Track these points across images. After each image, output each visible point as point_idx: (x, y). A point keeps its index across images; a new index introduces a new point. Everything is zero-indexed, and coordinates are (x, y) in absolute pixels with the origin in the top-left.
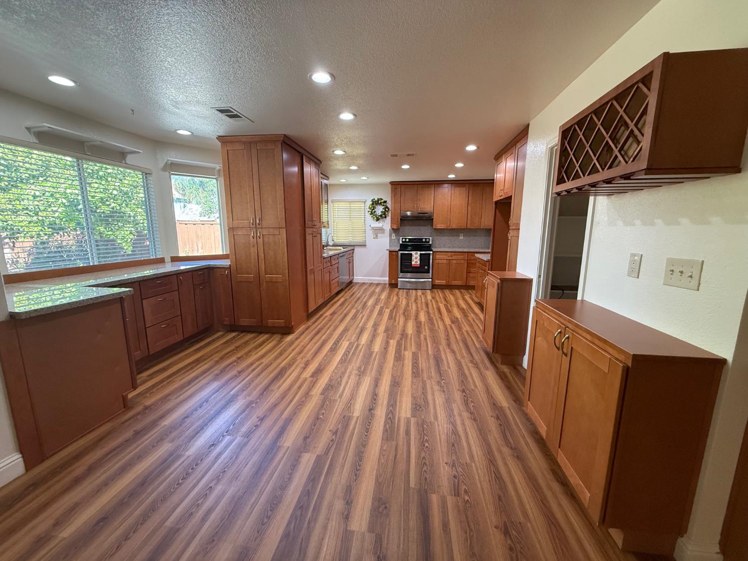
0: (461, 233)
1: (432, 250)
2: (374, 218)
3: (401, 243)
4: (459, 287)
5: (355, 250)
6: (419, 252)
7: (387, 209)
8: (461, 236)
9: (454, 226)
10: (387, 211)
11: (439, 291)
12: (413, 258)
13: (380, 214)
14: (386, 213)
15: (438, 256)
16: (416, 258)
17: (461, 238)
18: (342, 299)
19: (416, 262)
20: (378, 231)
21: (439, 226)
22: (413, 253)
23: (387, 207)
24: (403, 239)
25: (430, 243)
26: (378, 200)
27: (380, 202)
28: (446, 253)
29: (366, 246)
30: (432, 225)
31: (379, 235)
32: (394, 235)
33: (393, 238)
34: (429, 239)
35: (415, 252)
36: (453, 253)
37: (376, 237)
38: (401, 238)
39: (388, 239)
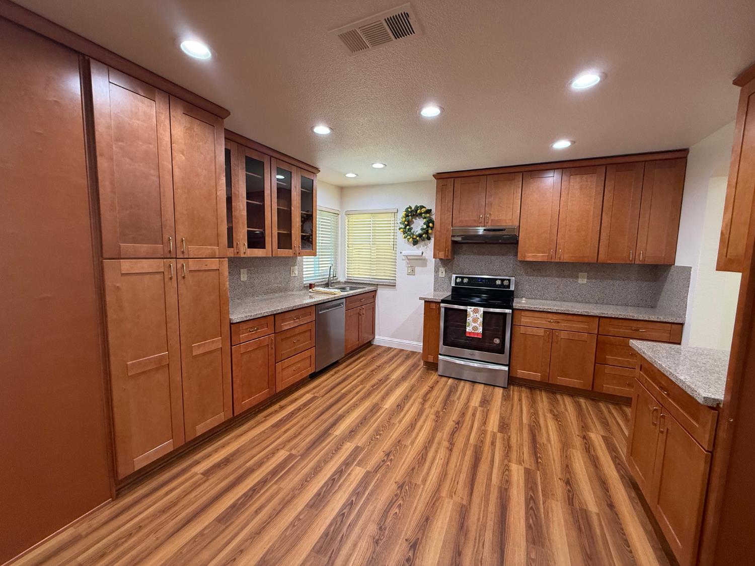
0: (582, 272)
1: (510, 307)
2: (408, 239)
3: (453, 285)
4: (573, 392)
5: (378, 291)
6: (482, 309)
7: (431, 225)
8: (583, 277)
9: (566, 258)
10: (432, 228)
11: (523, 395)
12: (469, 319)
13: (420, 232)
14: (430, 231)
15: (524, 320)
16: (475, 321)
17: (583, 281)
18: (308, 395)
19: (475, 328)
20: (416, 262)
21: (530, 257)
22: (470, 309)
23: (430, 221)
24: (457, 278)
25: (512, 288)
26: (417, 208)
27: (418, 211)
28: (544, 315)
29: (395, 286)
30: (516, 255)
31: (417, 269)
32: (442, 269)
33: (440, 275)
34: (509, 280)
35: (473, 308)
36: (561, 317)
37: (412, 272)
38: (454, 276)
39: (431, 277)
